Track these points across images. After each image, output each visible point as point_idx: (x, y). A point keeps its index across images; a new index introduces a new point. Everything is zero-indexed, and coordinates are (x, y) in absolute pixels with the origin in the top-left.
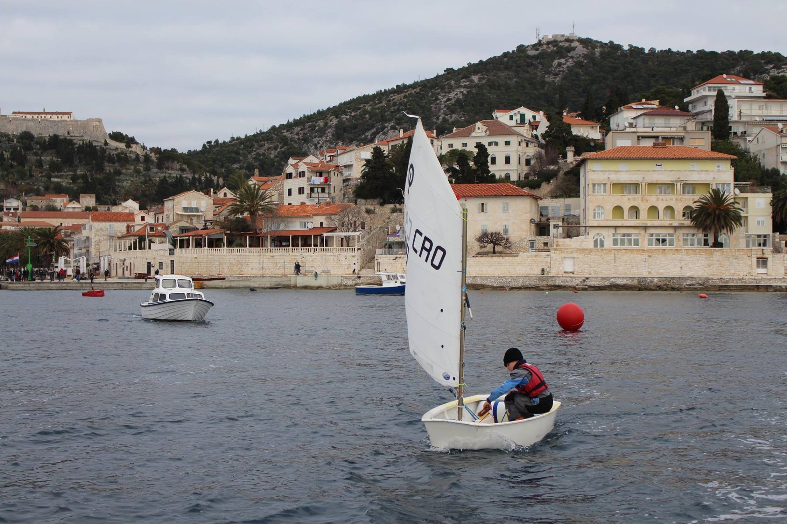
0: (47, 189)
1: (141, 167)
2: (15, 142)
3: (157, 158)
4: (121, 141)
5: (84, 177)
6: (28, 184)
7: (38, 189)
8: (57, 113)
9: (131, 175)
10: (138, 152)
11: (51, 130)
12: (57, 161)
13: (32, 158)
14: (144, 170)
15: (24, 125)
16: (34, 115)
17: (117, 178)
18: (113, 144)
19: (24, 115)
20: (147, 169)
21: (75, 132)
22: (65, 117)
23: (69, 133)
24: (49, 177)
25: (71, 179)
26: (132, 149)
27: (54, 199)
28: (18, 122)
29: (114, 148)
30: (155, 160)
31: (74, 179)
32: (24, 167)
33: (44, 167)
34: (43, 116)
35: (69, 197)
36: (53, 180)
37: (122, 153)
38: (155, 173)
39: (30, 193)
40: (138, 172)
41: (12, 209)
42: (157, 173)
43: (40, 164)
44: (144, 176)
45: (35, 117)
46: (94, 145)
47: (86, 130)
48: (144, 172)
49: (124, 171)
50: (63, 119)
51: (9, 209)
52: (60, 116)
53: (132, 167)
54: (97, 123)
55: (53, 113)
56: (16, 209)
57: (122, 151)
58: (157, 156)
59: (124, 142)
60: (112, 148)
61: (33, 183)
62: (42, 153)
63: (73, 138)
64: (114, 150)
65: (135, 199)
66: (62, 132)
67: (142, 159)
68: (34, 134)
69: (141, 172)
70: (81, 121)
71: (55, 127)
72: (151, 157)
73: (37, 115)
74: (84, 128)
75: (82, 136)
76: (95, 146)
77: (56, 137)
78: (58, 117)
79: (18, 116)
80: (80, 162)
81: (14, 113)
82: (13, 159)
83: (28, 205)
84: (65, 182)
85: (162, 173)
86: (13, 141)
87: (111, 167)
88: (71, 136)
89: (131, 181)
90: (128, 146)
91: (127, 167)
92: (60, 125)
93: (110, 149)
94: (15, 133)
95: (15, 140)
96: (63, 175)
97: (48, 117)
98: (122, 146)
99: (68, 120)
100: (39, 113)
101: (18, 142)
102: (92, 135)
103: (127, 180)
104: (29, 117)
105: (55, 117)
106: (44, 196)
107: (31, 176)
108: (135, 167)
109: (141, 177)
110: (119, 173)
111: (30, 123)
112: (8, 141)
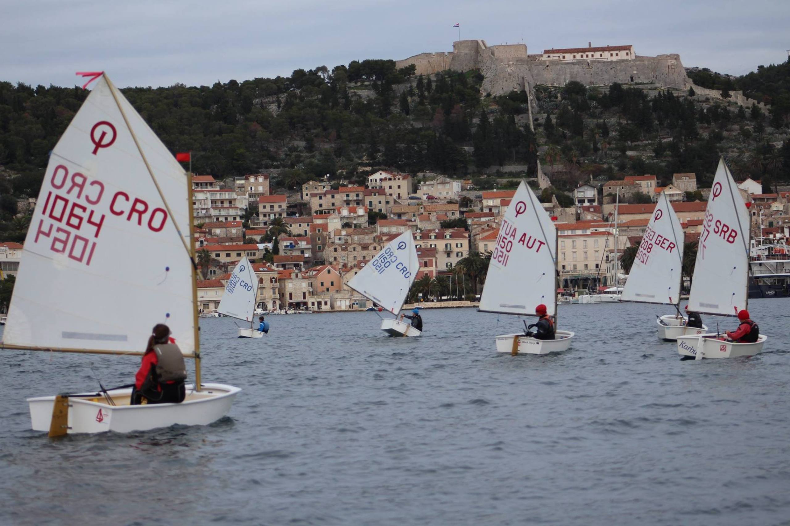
0: (622, 168)
1: (750, 127)
2: (559, 98)
3: (770, 111)
4: (712, 88)
5: (673, 147)
6: (594, 161)
7: (610, 169)
8: (609, 49)
9: (736, 140)
10: (740, 103)
11: (606, 76)
12: (627, 124)
13: (590, 122)
14: (755, 132)
15: (568, 71)
16: (575, 54)
17: (718, 145)
18: (700, 91)
19: (561, 55)
20: (760, 129)
21: (642, 77)
22: (622, 55)
23: (632, 79)
24: (623, 151)
25: (654, 151)
26: (733, 99)
27: (637, 182)
28: (558, 67)
29: (704, 99)
30: (767, 114)
31: (659, 151)
32: (583, 137)
33: (610, 135)
34: (590, 54)
35: (657, 179)
36: (629, 153)
37: (717, 106)
38: (769, 134)
39: (600, 175)
40: (746, 135)
41: (586, 201)
42: (772, 134)
43: (605, 130)
44: (755, 139)
45: (578, 56)
46: (675, 95)
47: (657, 74)
48: (754, 134)
49: (725, 134)
50: (619, 58)
51: (581, 201)
52: (614, 53)
53: (736, 127)
54: (674, 61)
55: (603, 49)
56: (591, 201)
57: (716, 102)
58: (769, 107)
59: (718, 89)
60: (700, 99)
61: (601, 160)
62: (601, 113)
63: (641, 87)
64: (704, 102)
65: (755, 179)
66: (622, 79)
67: (748, 112)
68: (583, 83)
69: (751, 135)
70: (649, 59)
71: (612, 72)
72: (761, 109)
73: (580, 54)
74: (654, 70)
75: (652, 83)
76: (678, 97)
77: (616, 87)
78: (612, 55)
79: (554, 57)
80: (661, 124)
81: (546, 52)
82: (562, 125)
83: (605, 193)
84: (647, 156)
85: (781, 134)
86: (557, 98)
87: (706, 128)
88: (637, 84)
89: (738, 149)
90: (725, 95)
91: (729, 127)
92: (618, 68)
93: (698, 101)
94: (555, 85)
95: (559, 95)
96: (639, 145)
97: (597, 55)
98: (715, 94)
99: (629, 58)
100: (584, 51)
101: (563, 98)
102: (667, 80)
103: (731, 147)
104: (569, 57)
105: (606, 54)
106: (623, 179)
107: (596, 149)
108: (741, 128)
109: (752, 142)
110: (718, 137)
111: (576, 68)
112: (550, 97)
